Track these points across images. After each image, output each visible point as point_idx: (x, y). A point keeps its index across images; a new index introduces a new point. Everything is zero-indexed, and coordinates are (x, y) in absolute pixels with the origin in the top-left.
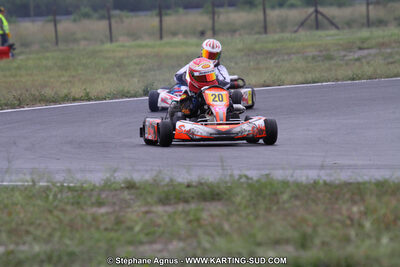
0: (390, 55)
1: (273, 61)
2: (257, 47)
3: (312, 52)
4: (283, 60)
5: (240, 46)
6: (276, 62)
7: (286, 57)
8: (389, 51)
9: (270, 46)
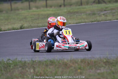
0: (115, 13)
1: (76, 16)
2: (71, 11)
3: (89, 12)
4: (79, 15)
5: (66, 11)
6: (77, 16)
7: (80, 14)
8: (114, 11)
9: (76, 10)
